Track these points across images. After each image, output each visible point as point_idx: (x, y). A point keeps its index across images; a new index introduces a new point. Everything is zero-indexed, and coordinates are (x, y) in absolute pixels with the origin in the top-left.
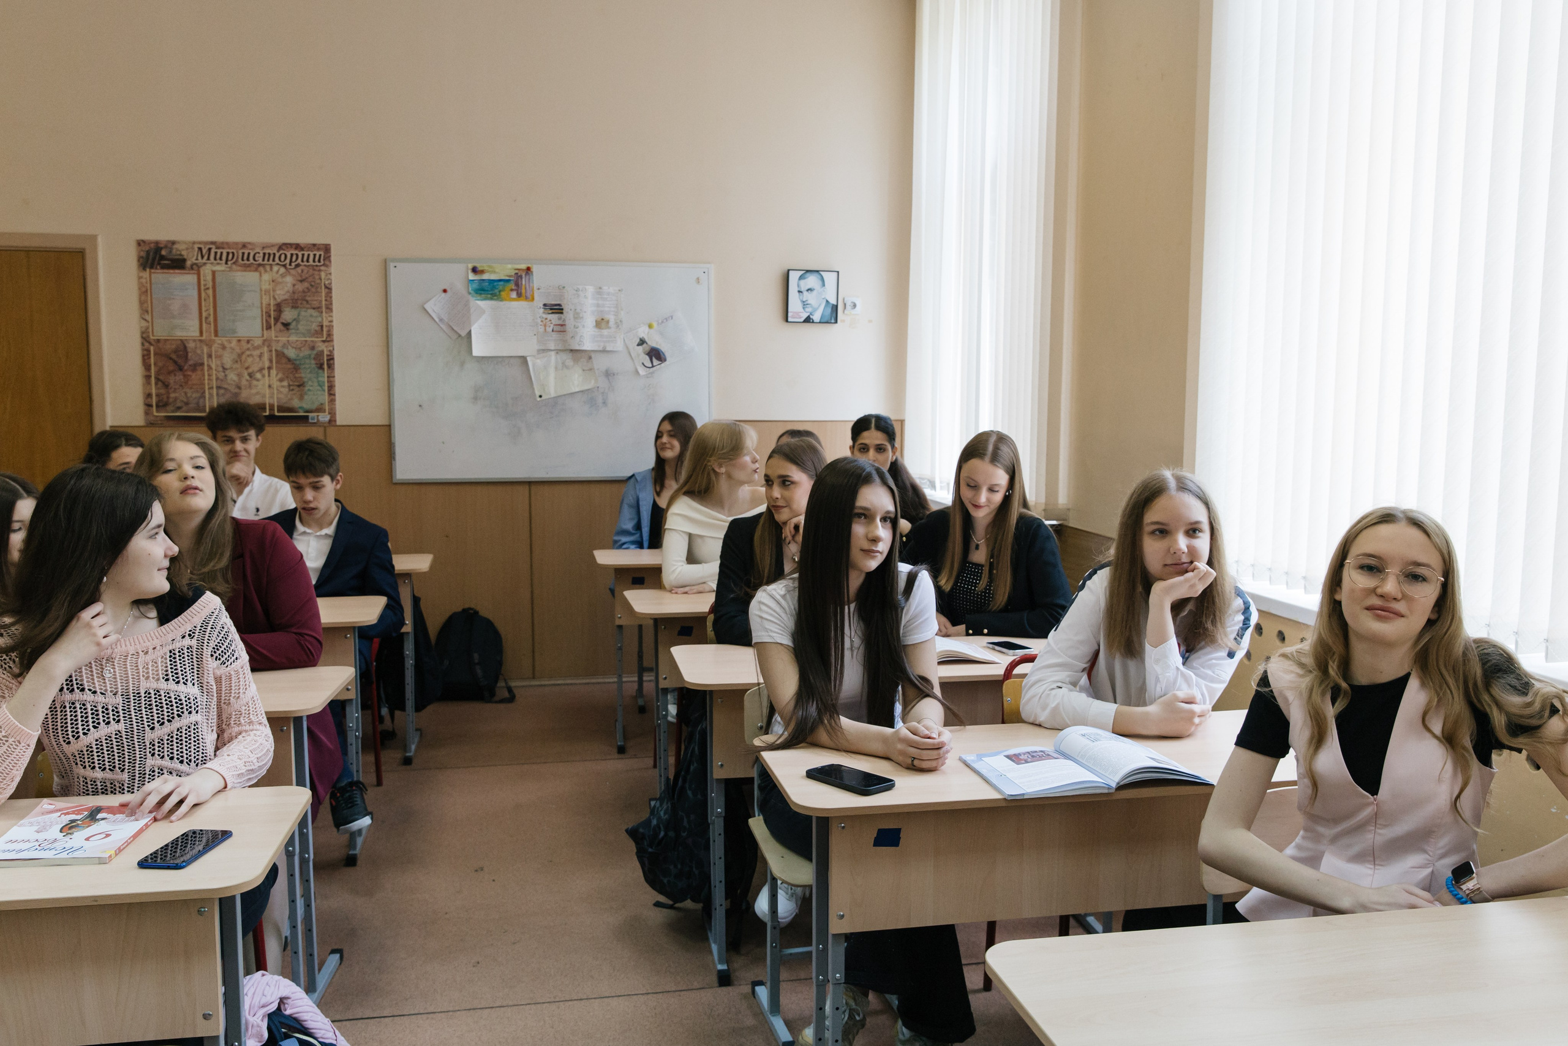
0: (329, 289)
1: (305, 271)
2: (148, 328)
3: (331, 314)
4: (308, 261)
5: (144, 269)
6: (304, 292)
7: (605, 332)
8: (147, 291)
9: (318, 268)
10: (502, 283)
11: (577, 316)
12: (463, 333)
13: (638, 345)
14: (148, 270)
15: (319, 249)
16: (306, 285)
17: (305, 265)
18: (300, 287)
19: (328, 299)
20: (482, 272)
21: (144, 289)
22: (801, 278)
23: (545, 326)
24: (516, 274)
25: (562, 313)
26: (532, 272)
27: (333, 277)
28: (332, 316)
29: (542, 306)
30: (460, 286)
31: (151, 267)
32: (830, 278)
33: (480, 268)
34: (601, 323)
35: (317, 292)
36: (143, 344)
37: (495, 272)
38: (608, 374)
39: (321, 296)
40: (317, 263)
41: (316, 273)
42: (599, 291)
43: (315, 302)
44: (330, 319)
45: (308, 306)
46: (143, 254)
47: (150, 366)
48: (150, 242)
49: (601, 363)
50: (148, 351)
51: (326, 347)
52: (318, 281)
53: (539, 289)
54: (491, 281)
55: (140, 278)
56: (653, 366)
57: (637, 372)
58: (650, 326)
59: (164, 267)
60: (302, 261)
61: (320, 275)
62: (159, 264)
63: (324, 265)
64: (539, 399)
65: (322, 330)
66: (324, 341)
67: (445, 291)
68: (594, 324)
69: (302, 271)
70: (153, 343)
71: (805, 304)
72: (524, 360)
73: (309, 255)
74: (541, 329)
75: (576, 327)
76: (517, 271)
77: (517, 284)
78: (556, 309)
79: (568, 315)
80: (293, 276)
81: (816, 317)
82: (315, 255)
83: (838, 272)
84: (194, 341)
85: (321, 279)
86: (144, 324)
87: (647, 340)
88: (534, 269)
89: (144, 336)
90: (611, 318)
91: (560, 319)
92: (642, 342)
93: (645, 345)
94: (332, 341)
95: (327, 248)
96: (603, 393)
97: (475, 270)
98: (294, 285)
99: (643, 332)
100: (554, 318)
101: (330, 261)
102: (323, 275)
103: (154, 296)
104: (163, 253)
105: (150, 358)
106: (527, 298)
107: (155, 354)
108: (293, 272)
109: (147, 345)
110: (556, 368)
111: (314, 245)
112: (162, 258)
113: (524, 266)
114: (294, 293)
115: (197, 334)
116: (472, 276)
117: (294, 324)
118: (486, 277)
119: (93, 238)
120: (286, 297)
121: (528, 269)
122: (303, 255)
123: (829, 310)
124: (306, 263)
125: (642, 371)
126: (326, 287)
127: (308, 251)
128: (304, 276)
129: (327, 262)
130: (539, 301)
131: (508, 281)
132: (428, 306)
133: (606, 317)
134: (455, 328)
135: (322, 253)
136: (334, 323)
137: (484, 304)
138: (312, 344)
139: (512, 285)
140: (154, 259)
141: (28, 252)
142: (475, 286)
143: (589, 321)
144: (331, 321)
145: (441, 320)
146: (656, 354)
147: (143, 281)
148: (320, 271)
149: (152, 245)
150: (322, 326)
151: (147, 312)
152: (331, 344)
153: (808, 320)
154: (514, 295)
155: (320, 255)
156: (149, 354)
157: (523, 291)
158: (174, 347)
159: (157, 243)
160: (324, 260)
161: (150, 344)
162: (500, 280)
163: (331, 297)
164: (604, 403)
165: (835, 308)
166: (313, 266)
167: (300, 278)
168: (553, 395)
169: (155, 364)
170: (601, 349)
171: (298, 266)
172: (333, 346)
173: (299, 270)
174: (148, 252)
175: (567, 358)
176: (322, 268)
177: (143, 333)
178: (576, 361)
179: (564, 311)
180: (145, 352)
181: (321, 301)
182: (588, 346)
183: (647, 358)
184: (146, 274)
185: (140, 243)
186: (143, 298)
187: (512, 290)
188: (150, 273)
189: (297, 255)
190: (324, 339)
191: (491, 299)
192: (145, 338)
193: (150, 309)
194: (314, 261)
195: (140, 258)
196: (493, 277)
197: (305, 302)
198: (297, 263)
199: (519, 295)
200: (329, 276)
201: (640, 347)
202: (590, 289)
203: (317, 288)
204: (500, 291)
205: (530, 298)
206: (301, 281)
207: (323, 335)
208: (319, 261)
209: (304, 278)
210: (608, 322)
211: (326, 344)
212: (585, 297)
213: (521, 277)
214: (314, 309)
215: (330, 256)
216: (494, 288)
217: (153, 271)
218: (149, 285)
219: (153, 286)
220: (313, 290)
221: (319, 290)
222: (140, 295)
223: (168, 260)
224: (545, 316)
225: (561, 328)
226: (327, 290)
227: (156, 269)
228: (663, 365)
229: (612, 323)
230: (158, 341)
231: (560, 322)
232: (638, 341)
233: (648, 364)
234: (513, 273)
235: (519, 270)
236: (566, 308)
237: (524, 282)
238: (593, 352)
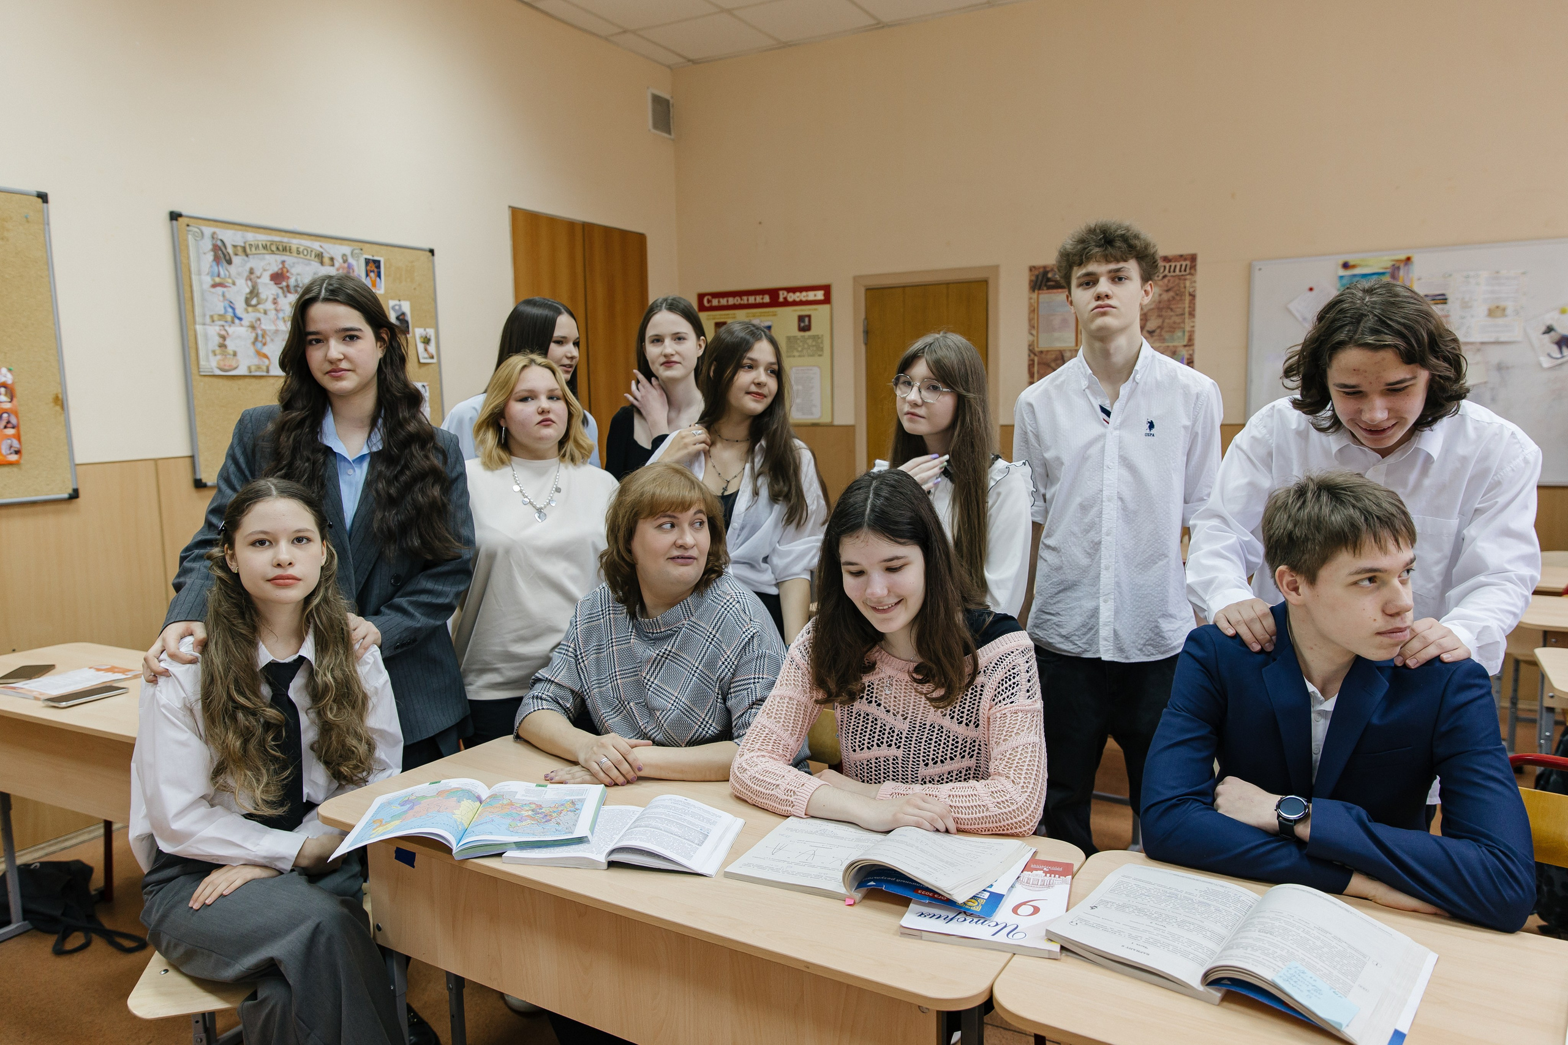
0: (1193, 296)
1: (1171, 281)
2: (1033, 341)
3: (1193, 320)
4: (1174, 271)
5: (1034, 291)
6: (1169, 300)
7: (1500, 321)
8: (1034, 310)
9: (1183, 277)
11: (1466, 305)
13: (1545, 333)
14: (1036, 291)
15: (1185, 260)
16: (1171, 294)
17: (1172, 276)
18: (1165, 296)
19: (1192, 306)
20: (1354, 267)
21: (1032, 309)
24: (1394, 265)
25: (1446, 303)
26: (1412, 263)
27: (1198, 285)
28: (1193, 322)
30: (1328, 284)
31: (1040, 289)
33: (1351, 263)
34: (1496, 311)
35: (1181, 300)
36: (1029, 356)
37: (1367, 266)
38: (1501, 368)
39: (1184, 303)
40: (1183, 273)
41: (1182, 282)
42: (1496, 276)
43: (1178, 310)
44: (1192, 324)
45: (1172, 314)
46: (1033, 278)
47: (1034, 373)
48: (1039, 268)
49: (1492, 356)
50: (1033, 361)
51: (1188, 351)
52: (1183, 290)
53: (1419, 279)
55: (1030, 298)
56: (1563, 357)
57: (1540, 364)
58: (1562, 312)
59: (1050, 288)
60: (1169, 272)
61: (1185, 284)
62: (1046, 285)
63: (1190, 274)
65: (1184, 335)
66: (1185, 346)
67: (1311, 289)
68: (1486, 313)
69: (1169, 281)
70: (1037, 353)
73: (1175, 266)
75: (1463, 318)
76: (1393, 263)
78: (1440, 300)
79: (1454, 305)
80: (1161, 286)
82: (1181, 266)
84: (1071, 351)
85: (1185, 287)
86: (1031, 338)
87: (1556, 326)
88: (1416, 259)
89: (1031, 348)
90: (1510, 306)
92: (1549, 329)
93: (1552, 333)
94: (1192, 345)
95: (1193, 258)
96: (1492, 389)
97: (1346, 266)
98: (1160, 295)
99: (1551, 318)
101: (1195, 270)
102: (1188, 283)
103: (1040, 313)
104: (1050, 275)
105: (1034, 367)
107: (1039, 364)
108: (1160, 283)
109: (1032, 356)
111: (1181, 256)
112: (1049, 280)
113: (1403, 257)
114: (1160, 302)
115: (1073, 344)
116: (1342, 272)
117: (1158, 331)
118: (1357, 271)
119: (996, 268)
120: (1152, 306)
121: (1408, 259)
122: (1170, 266)
124: (1172, 274)
125: (1546, 363)
126: (1190, 295)
127: (1175, 261)
128: (1171, 285)
129: (1193, 271)
131: (1383, 274)
132: (1293, 307)
133: (1502, 304)
135: (1188, 263)
136: (1196, 329)
138: (1173, 349)
140: (1042, 282)
141: (948, 284)
143: (1480, 310)
144: (1193, 327)
146: (1565, 343)
147: (1032, 301)
148: (1185, 279)
149: (1041, 270)
150: (1184, 332)
151: (1034, 327)
152: (1191, 348)
155: (1186, 266)
156: (1033, 364)
158: (1053, 356)
159: (1045, 267)
160: (1190, 269)
161: (1035, 355)
163: (1194, 304)
166: (1179, 276)
167: (1166, 288)
169: (1038, 372)
170: (1492, 340)
171: (1165, 277)
172: (1193, 350)
173: (1166, 280)
174: (1037, 276)
176: (1188, 277)
177: (1030, 346)
179: (1449, 301)
180: (1031, 362)
181: (1184, 308)
183: (1555, 348)
184: (1035, 296)
185: (1032, 269)
186: (1032, 315)
188: (1038, 294)
189: (1165, 267)
190: (1185, 343)
192: (1031, 351)
193: (1036, 325)
194: (1180, 271)
195: (1031, 281)
196: (1366, 271)
197: (1169, 310)
198: (1164, 274)
200: (1194, 284)
201: (1546, 336)
202: (1484, 275)
203: (1181, 296)
206: (1168, 291)
207: (1184, 339)
208: (1185, 271)
209: (1169, 287)
210: (1504, 310)
211: (1187, 348)
212: (1478, 284)
213: (1398, 268)
214: (1177, 315)
215: (1195, 266)
217: (1040, 292)
218: (1036, 305)
219: (1040, 305)
220: (1178, 298)
221: (1183, 298)
222: (1029, 314)
223: (1053, 281)
226: (1191, 297)
227: (1043, 290)
229: (1509, 311)
230: (1041, 352)
232: (1543, 329)
233: (1559, 356)
234: (1389, 264)
235: (1397, 261)
236: (1449, 296)
237: (1401, 273)
238: (1483, 343)
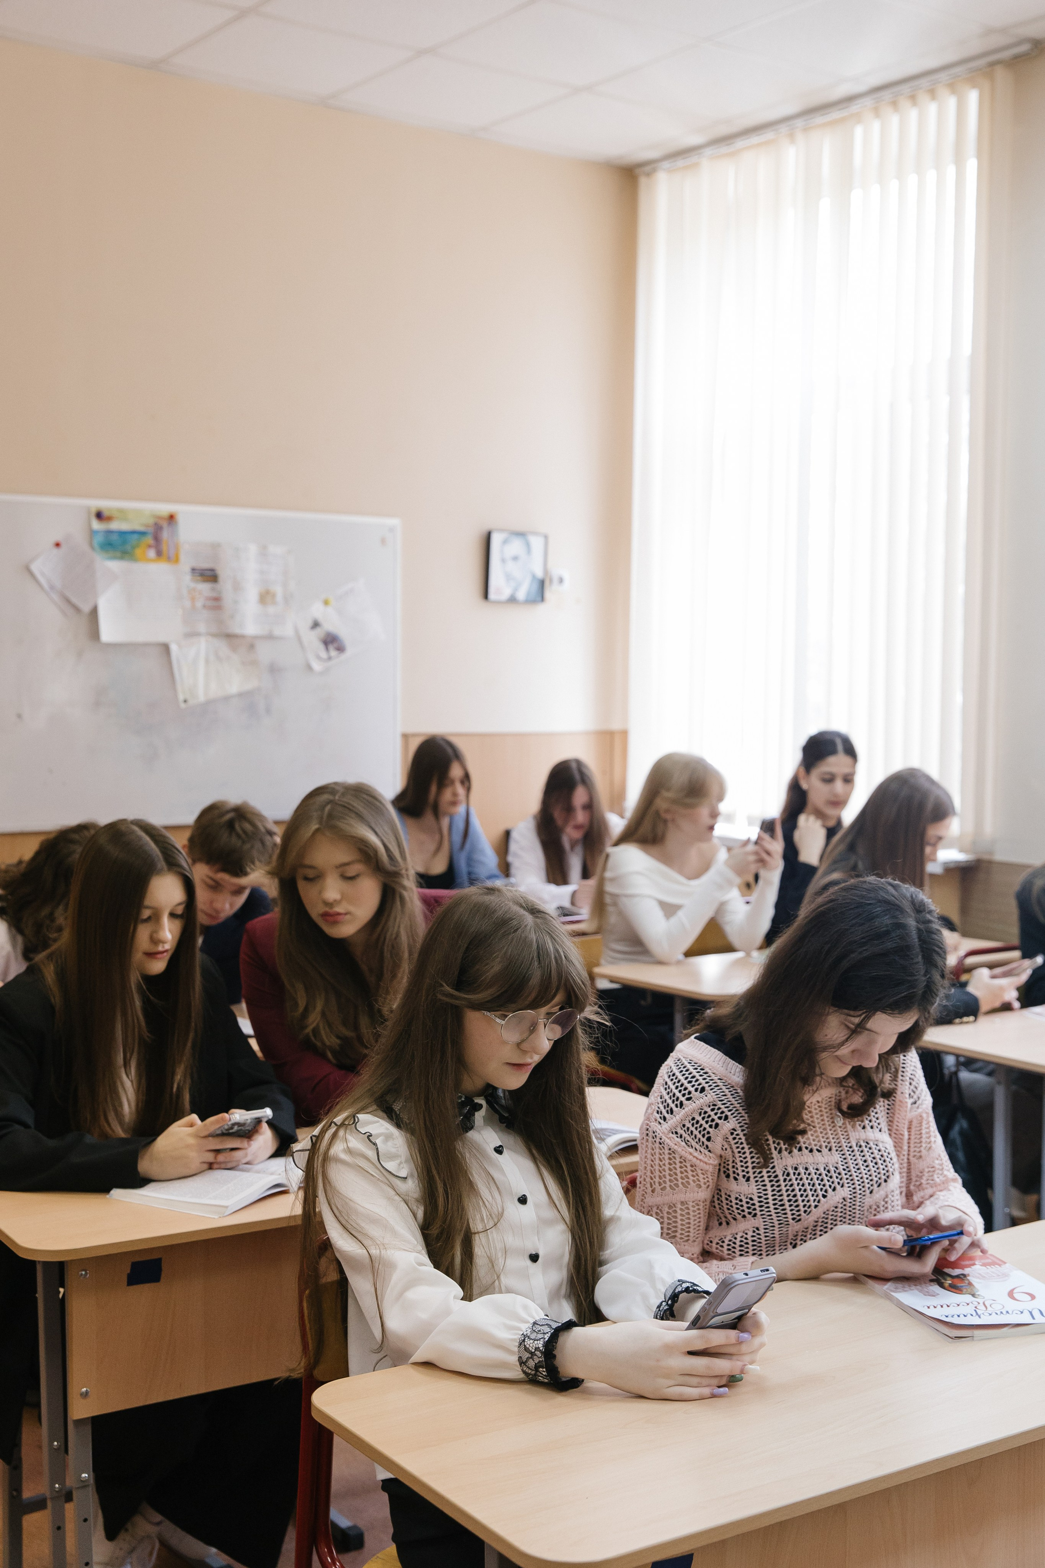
7: (271, 610)
10: (135, 536)
11: (237, 587)
12: (86, 608)
13: (312, 628)
20: (109, 519)
22: (505, 542)
23: (193, 599)
24: (156, 524)
25: (217, 582)
26: (176, 523)
29: (187, 569)
30: (80, 538)
32: (537, 543)
33: (106, 513)
34: (266, 597)
37: (126, 520)
38: (274, 669)
42: (263, 553)
49: (265, 653)
53: (184, 547)
54: (122, 533)
56: (330, 658)
57: (309, 668)
58: (326, 603)
64: (183, 705)
67: (58, 545)
68: (258, 597)
71: (509, 577)
72: (165, 648)
74: (188, 604)
75: (236, 602)
76: (156, 520)
77: (157, 539)
78: (210, 576)
79: (226, 585)
81: (521, 595)
83: (546, 537)
87: (321, 619)
88: (181, 519)
90: (279, 590)
91: (213, 589)
92: (316, 625)
93: (319, 630)
96: (266, 696)
97: (99, 516)
99: (317, 610)
100: (205, 588)
106: (169, 559)
110: (207, 661)
113: (166, 513)
116: (96, 525)
118: (115, 526)
121: (171, 518)
123: (535, 587)
125: (316, 665)
130: (186, 563)
131: (143, 534)
132: (35, 568)
133: (272, 588)
134: (74, 600)
137: (115, 565)
139: (149, 540)
142: (99, 539)
143: (251, 594)
145: (52, 587)
146: (331, 641)
153: (512, 600)
154: (152, 553)
157: (164, 548)
162: (133, 532)
164: (268, 711)
165: (542, 584)
168: (202, 698)
170: (266, 633)
175: (223, 647)
178: (234, 649)
179: (219, 579)
182: (250, 628)
183: (322, 647)
187: (150, 546)
191: (122, 558)
196: (124, 526)
199: (159, 553)
201: (313, 632)
202: (253, 549)
204: (134, 548)
205: (174, 559)
210: (274, 596)
212: (247, 560)
213: (162, 527)
216: (124, 542)
224: (193, 585)
225: (216, 603)
228: (343, 657)
229: (279, 597)
231: (215, 595)
232: (310, 623)
233: (324, 655)
234: (151, 521)
235: (160, 518)
236: (222, 574)
237: (165, 535)
238: (256, 637)
